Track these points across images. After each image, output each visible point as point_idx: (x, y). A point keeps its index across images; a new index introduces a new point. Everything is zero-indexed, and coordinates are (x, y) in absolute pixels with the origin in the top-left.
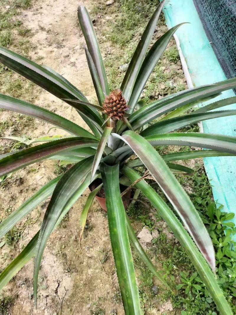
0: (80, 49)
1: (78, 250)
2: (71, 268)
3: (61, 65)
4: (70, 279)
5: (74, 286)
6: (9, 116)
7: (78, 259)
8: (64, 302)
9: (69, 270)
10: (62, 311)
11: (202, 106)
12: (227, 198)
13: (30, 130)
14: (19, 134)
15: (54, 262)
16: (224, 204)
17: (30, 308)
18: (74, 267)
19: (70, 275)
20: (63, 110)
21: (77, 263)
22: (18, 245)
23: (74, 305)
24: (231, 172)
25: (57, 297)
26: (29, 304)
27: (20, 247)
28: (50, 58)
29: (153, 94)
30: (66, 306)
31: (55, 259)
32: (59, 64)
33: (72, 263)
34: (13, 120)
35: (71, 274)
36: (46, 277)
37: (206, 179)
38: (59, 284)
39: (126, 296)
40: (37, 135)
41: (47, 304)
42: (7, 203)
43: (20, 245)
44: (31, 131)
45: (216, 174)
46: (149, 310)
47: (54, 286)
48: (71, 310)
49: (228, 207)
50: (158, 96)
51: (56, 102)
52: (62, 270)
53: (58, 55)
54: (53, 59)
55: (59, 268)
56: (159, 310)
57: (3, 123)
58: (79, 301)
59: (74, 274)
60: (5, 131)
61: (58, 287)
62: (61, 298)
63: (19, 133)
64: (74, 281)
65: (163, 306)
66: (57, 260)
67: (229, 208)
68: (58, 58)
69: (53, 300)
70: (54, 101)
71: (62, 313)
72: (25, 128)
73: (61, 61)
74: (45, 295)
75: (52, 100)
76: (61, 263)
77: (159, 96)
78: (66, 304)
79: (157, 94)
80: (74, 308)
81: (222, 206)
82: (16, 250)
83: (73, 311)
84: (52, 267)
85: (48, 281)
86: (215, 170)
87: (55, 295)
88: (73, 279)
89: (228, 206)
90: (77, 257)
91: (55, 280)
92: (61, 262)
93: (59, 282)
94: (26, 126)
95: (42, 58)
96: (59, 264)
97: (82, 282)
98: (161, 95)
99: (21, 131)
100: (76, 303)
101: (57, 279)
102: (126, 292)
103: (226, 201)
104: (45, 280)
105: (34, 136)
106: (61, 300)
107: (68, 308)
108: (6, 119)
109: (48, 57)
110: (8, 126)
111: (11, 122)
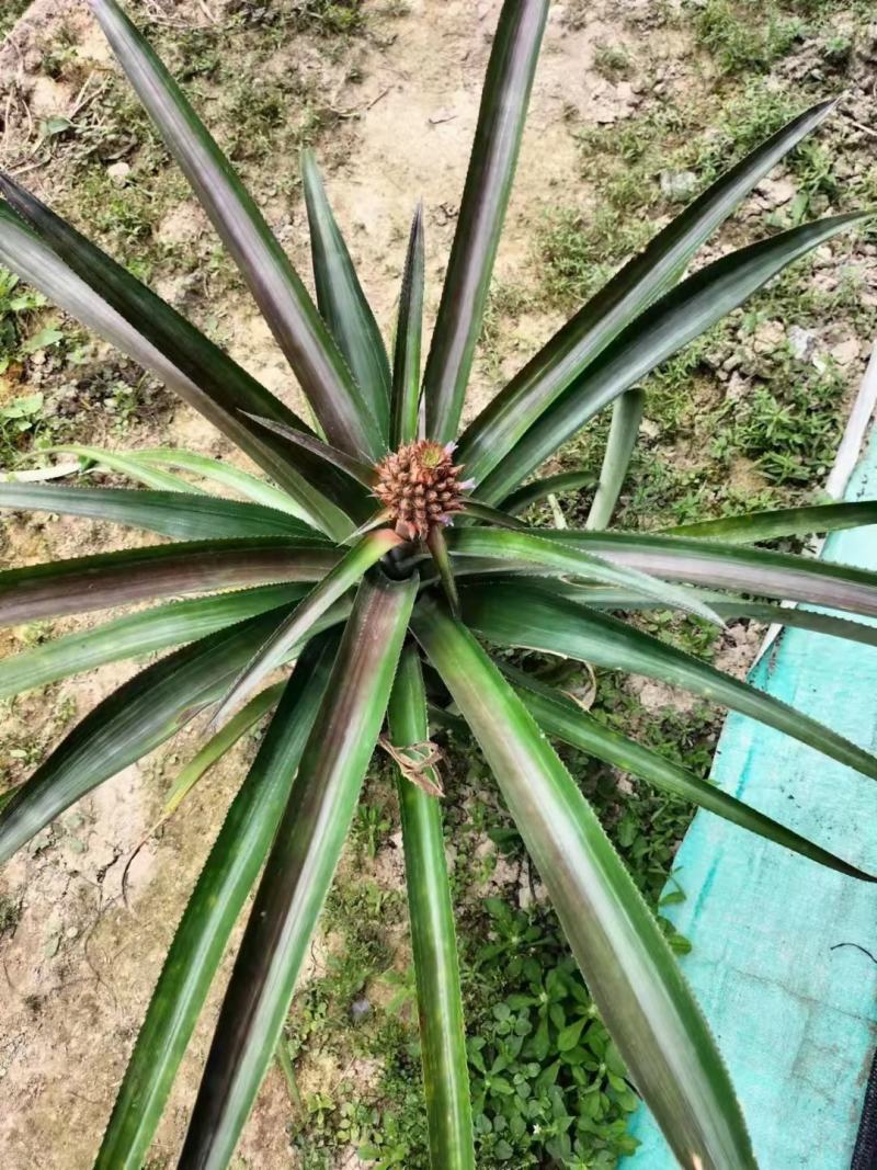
0: (563, 23)
1: (208, 787)
2: (167, 830)
3: (459, 71)
4: (153, 858)
5: (152, 885)
6: (194, 231)
7: (197, 815)
8: (109, 912)
9: (160, 833)
10: (93, 932)
11: (859, 495)
12: (717, 876)
13: (241, 309)
14: (202, 312)
15: (129, 789)
16: (693, 891)
17: (22, 879)
18: (177, 831)
19: (155, 849)
20: (378, 277)
21: (190, 825)
22: (57, 692)
23: (131, 935)
24: (791, 797)
25: (96, 890)
26: (22, 867)
27: (61, 700)
28: (433, 24)
29: (713, 359)
30: (109, 927)
31: (138, 783)
32: (453, 64)
33: (178, 818)
34: (199, 248)
35: (160, 847)
36: (93, 821)
37: (704, 770)
38: (116, 858)
39: (131, 1103)
40: (255, 342)
41: (65, 893)
42: (74, 544)
43: (62, 693)
44: (242, 316)
45: (743, 776)
46: (316, 1052)
47: (102, 857)
48: (118, 943)
49: (697, 907)
50: (730, 373)
51: (367, 234)
52: (143, 824)
53: (467, 18)
54: (442, 32)
55: (137, 814)
56: (341, 1067)
57: (168, 247)
58: (148, 928)
59: (169, 851)
60: (163, 279)
61: (109, 865)
62: (105, 896)
63: (202, 308)
64: (161, 872)
65: (358, 1063)
66: (140, 788)
67: (696, 914)
68: (462, 35)
69: (83, 892)
70: (363, 227)
71: (94, 937)
72: (229, 293)
73: (464, 54)
74: (72, 866)
75: (359, 222)
76: (146, 802)
77: (736, 374)
78: (111, 919)
79: (729, 363)
80: (126, 941)
81: (679, 897)
82: (45, 702)
83: (122, 947)
84: (121, 800)
85: (93, 835)
86: (750, 759)
87: (95, 880)
88: (160, 864)
89: (700, 906)
90: (197, 809)
91: (110, 840)
92: (149, 798)
93: (118, 852)
94: (233, 288)
95: (404, 14)
96: (140, 802)
97: (178, 884)
98: (743, 376)
99: (213, 301)
100: (138, 929)
101: (117, 841)
102: (136, 1094)
103: (707, 885)
104: (88, 828)
105: (246, 340)
106: (104, 904)
107: (114, 933)
108: (179, 238)
109: (428, 16)
110: (177, 266)
111: (190, 254)
